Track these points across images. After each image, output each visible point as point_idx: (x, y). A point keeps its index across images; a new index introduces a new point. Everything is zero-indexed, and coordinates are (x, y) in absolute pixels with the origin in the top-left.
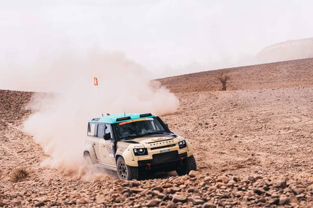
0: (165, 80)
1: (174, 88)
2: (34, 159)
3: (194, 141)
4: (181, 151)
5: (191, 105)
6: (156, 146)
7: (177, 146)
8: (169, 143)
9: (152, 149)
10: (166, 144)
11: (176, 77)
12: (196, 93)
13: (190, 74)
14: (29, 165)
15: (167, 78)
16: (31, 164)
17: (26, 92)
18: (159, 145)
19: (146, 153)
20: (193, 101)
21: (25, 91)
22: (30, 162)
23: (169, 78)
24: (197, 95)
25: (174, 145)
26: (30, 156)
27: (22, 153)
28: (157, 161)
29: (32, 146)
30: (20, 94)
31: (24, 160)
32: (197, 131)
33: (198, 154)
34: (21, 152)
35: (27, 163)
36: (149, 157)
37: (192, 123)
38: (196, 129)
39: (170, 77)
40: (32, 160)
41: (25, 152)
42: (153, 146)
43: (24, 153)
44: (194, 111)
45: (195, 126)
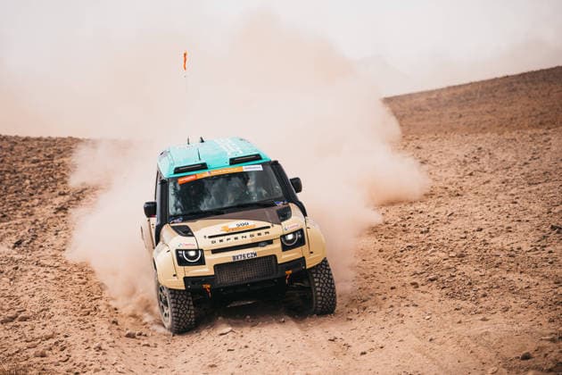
0: (444, 95)
1: (474, 119)
2: (52, 341)
3: (537, 280)
4: (284, 257)
5: (526, 170)
6: (226, 244)
7: (277, 245)
8: (257, 238)
9: (214, 251)
10: (248, 240)
11: (477, 83)
12: (541, 131)
13: (523, 75)
14: (39, 359)
15: (449, 88)
16: (43, 355)
17: (26, 139)
18: (231, 241)
19: (202, 262)
20: (533, 158)
21: (24, 135)
22: (40, 349)
23: (454, 87)
24: (544, 138)
25: (270, 242)
26: (39, 332)
27: (16, 322)
28: (226, 279)
29: (44, 301)
30: (7, 145)
31: (23, 345)
32: (547, 249)
33: (551, 321)
34: (12, 319)
35: (32, 352)
36: (206, 270)
37: (528, 227)
38: (543, 243)
39: (460, 86)
40: (47, 343)
41: (24, 319)
42: (218, 245)
43: (22, 323)
44: (534, 188)
45: (541, 234)
